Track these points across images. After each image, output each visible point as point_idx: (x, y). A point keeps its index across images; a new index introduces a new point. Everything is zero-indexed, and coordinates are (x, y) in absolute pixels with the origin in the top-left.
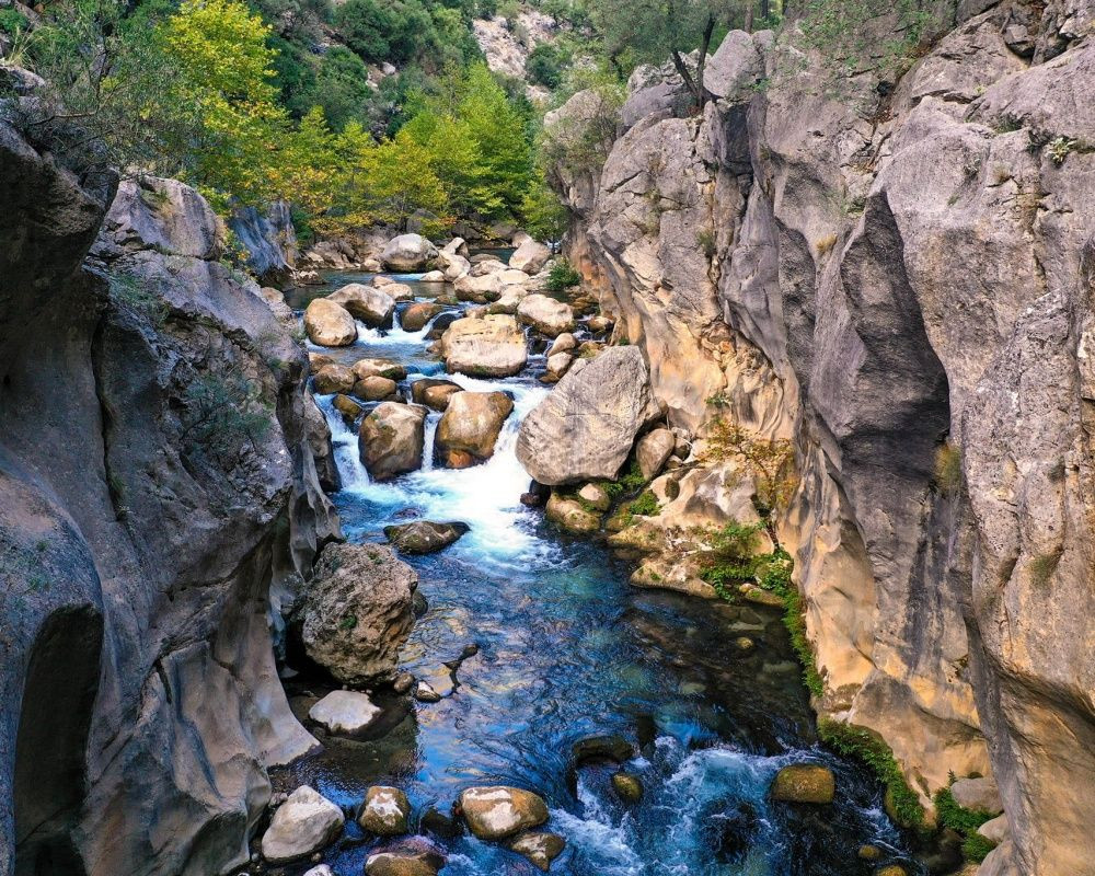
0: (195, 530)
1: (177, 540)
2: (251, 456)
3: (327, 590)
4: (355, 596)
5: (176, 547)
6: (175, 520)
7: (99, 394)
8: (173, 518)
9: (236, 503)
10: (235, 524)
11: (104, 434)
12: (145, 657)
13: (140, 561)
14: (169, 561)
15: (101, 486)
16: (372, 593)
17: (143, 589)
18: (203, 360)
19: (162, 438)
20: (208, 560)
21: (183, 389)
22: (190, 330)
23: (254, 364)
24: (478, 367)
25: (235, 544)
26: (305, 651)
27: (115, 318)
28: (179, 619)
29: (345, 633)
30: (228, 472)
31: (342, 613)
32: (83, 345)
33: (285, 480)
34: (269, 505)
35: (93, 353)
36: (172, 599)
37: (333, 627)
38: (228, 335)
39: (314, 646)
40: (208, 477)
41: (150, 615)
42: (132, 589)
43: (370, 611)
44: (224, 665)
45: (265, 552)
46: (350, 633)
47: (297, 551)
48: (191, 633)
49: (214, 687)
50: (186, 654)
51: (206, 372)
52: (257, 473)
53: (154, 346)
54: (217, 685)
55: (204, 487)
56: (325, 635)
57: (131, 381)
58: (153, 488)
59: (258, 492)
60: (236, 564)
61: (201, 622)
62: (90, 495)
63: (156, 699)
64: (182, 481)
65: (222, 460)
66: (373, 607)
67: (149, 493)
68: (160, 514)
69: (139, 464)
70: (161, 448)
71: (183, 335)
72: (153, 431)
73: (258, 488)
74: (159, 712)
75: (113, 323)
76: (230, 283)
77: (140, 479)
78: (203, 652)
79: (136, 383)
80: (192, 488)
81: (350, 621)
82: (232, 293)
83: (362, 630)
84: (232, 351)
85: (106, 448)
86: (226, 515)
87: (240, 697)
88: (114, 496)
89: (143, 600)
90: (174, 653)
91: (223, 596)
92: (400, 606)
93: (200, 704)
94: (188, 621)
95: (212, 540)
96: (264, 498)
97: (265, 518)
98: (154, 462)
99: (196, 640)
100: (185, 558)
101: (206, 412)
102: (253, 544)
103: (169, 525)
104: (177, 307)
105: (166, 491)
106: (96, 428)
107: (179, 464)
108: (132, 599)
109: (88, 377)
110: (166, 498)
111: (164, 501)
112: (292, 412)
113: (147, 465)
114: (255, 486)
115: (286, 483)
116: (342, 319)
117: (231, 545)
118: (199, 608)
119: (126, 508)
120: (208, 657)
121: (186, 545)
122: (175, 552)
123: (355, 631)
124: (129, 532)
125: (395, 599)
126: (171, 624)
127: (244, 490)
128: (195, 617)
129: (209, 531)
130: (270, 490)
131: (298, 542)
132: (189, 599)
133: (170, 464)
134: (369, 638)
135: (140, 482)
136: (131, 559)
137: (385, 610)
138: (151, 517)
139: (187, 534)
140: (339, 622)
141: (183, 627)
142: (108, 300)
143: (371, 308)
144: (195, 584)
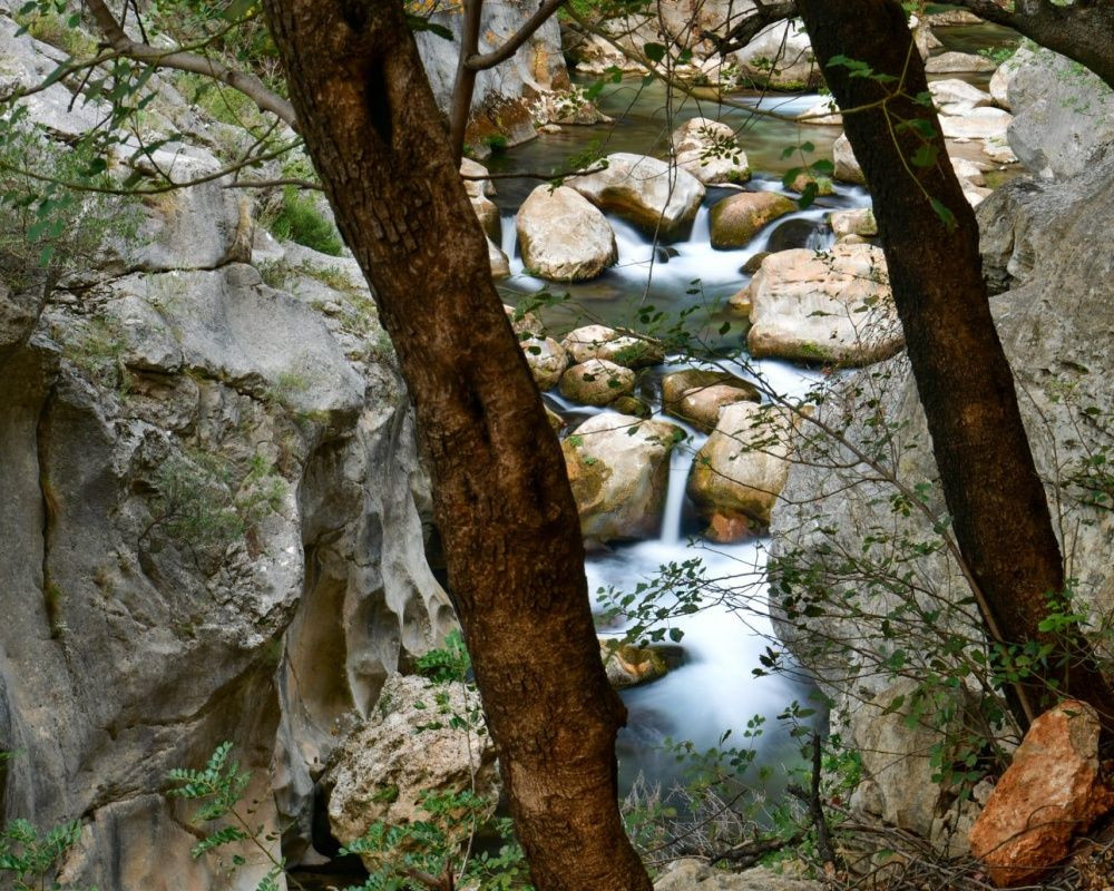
0: (148, 654)
1: (125, 666)
2: (240, 556)
3: (372, 743)
4: (399, 757)
5: (124, 674)
6: (124, 640)
7: (43, 485)
8: (121, 638)
9: (211, 620)
10: (204, 649)
11: (45, 533)
12: (72, 804)
13: (75, 689)
14: (112, 691)
15: (36, 595)
16: (422, 756)
17: (74, 723)
18: (188, 425)
19: (117, 536)
20: (165, 693)
21: (154, 468)
22: (172, 388)
23: (270, 420)
24: (805, 347)
25: (205, 675)
26: (330, 828)
27: (66, 392)
28: (122, 763)
29: (380, 807)
30: (209, 576)
31: (378, 779)
32: (29, 426)
33: (289, 590)
34: (263, 623)
35: (39, 434)
36: (113, 738)
37: (364, 798)
38: (235, 384)
39: (341, 822)
40: (177, 584)
41: (82, 755)
42: (61, 722)
43: (418, 781)
44: (190, 830)
45: (260, 685)
46: (386, 811)
47: (360, 676)
48: (138, 782)
49: (172, 856)
50: (130, 808)
51: (193, 440)
52: (248, 580)
53: (111, 425)
54: (177, 854)
55: (168, 598)
56: (354, 807)
57: (80, 468)
58: (99, 600)
59: (247, 606)
60: (205, 701)
61: (152, 770)
62: (23, 608)
63: (83, 857)
64: (138, 592)
65: (201, 561)
66: (422, 776)
67: (93, 605)
68: (105, 633)
69: (83, 570)
70: (114, 549)
71: (162, 394)
72: (105, 528)
73: (247, 600)
74: (86, 873)
75: (63, 398)
76: (259, 291)
77: (85, 588)
78: (154, 808)
79: (87, 470)
80: (152, 599)
81: (387, 791)
82: (261, 305)
83: (404, 807)
84: (238, 405)
85: (46, 550)
86: (193, 636)
87: (213, 876)
88: (49, 609)
89: (74, 736)
90: (114, 805)
91: (186, 739)
92: (462, 778)
93: (146, 872)
94: (134, 767)
95: (170, 667)
96: (255, 613)
97: (255, 640)
98: (103, 567)
99: (144, 792)
100: (132, 689)
101: (174, 505)
102: (231, 675)
103: (116, 646)
104: (153, 362)
105: (117, 604)
106: (36, 526)
107: (137, 570)
108: (60, 736)
109: (31, 464)
110: (114, 613)
111: (111, 617)
112: (341, 478)
113: (94, 571)
114: (243, 598)
115: (289, 595)
116: (583, 229)
117: (199, 676)
118: (151, 752)
119: (63, 625)
120: (162, 815)
121: (135, 672)
122: (120, 681)
123: (395, 807)
124: (65, 653)
125: (454, 768)
126: (110, 769)
127: (228, 601)
128: (144, 763)
129: (167, 657)
130: (266, 603)
131: (364, 664)
132: (137, 740)
133: (125, 570)
134: (412, 820)
135: (84, 592)
136: (63, 686)
137: (438, 781)
138: (94, 636)
139: (137, 659)
140: (372, 792)
141: (127, 773)
142: (58, 372)
143: (649, 203)
144: (146, 722)
